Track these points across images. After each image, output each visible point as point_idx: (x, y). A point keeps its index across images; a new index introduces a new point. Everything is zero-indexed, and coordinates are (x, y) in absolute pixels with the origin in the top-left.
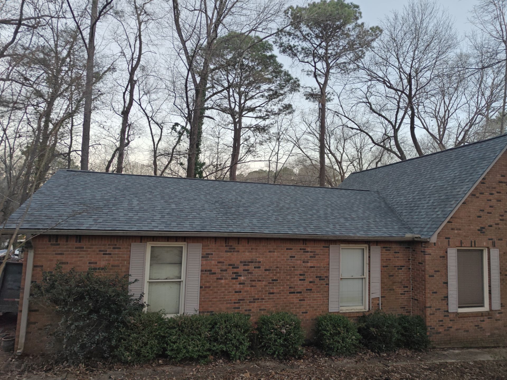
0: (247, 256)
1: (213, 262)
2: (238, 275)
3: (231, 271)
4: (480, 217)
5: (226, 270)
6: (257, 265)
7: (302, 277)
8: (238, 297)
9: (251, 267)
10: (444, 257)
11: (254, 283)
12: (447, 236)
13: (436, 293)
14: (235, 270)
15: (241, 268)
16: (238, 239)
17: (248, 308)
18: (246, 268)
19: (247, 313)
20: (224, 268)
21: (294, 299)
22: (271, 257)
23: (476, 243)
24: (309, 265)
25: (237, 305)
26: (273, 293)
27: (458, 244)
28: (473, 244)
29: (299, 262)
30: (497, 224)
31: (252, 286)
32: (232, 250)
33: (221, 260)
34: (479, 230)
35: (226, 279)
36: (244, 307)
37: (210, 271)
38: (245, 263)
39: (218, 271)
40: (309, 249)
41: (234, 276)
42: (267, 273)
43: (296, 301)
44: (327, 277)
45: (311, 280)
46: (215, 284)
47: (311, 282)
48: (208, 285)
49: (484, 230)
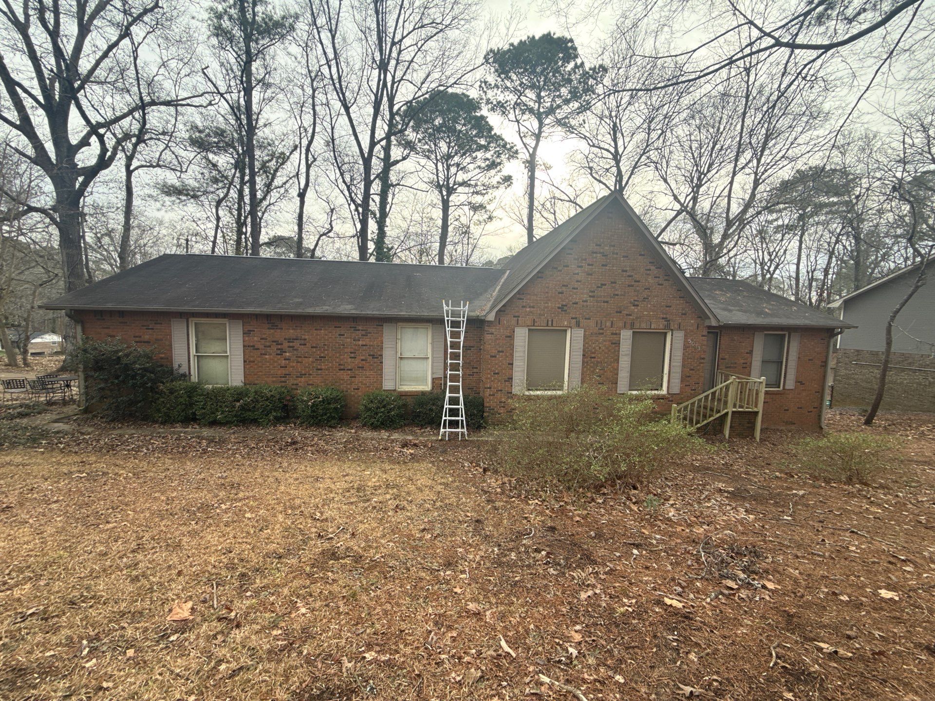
0: (291, 333)
1: (256, 338)
2: (282, 352)
3: (274, 347)
4: (562, 293)
5: (270, 346)
6: (303, 342)
7: (353, 355)
8: (284, 371)
9: (296, 344)
10: (511, 337)
11: (300, 360)
12: (517, 314)
13: (498, 374)
14: (279, 347)
15: (286, 344)
16: (281, 317)
17: (295, 382)
18: (291, 344)
19: (294, 387)
20: (268, 344)
21: (345, 375)
22: (317, 335)
23: (554, 323)
24: (360, 343)
25: (283, 379)
26: (321, 369)
27: (529, 323)
28: (550, 323)
29: (349, 340)
30: (586, 301)
31: (298, 362)
32: (274, 327)
33: (264, 336)
34: (559, 308)
35: (270, 354)
36: (291, 382)
37: (253, 346)
38: (289, 340)
39: (261, 347)
40: (360, 328)
41: (279, 352)
42: (314, 350)
43: (346, 378)
44: (381, 355)
45: (363, 358)
46: (259, 359)
47: (362, 360)
48: (252, 359)
49: (565, 308)
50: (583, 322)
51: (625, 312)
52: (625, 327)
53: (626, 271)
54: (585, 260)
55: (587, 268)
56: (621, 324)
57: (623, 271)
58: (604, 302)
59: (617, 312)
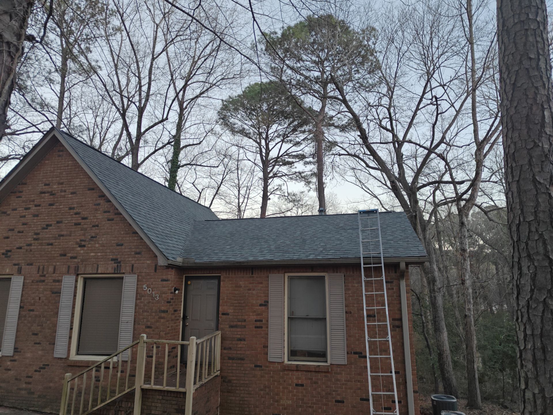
4: (7, 238)
30: (30, 245)
34: (3, 254)
49: (9, 254)
50: (26, 269)
51: (70, 255)
52: (68, 273)
53: (73, 208)
54: (33, 201)
55: (34, 209)
56: (64, 269)
57: (70, 209)
58: (49, 244)
59: (61, 255)
